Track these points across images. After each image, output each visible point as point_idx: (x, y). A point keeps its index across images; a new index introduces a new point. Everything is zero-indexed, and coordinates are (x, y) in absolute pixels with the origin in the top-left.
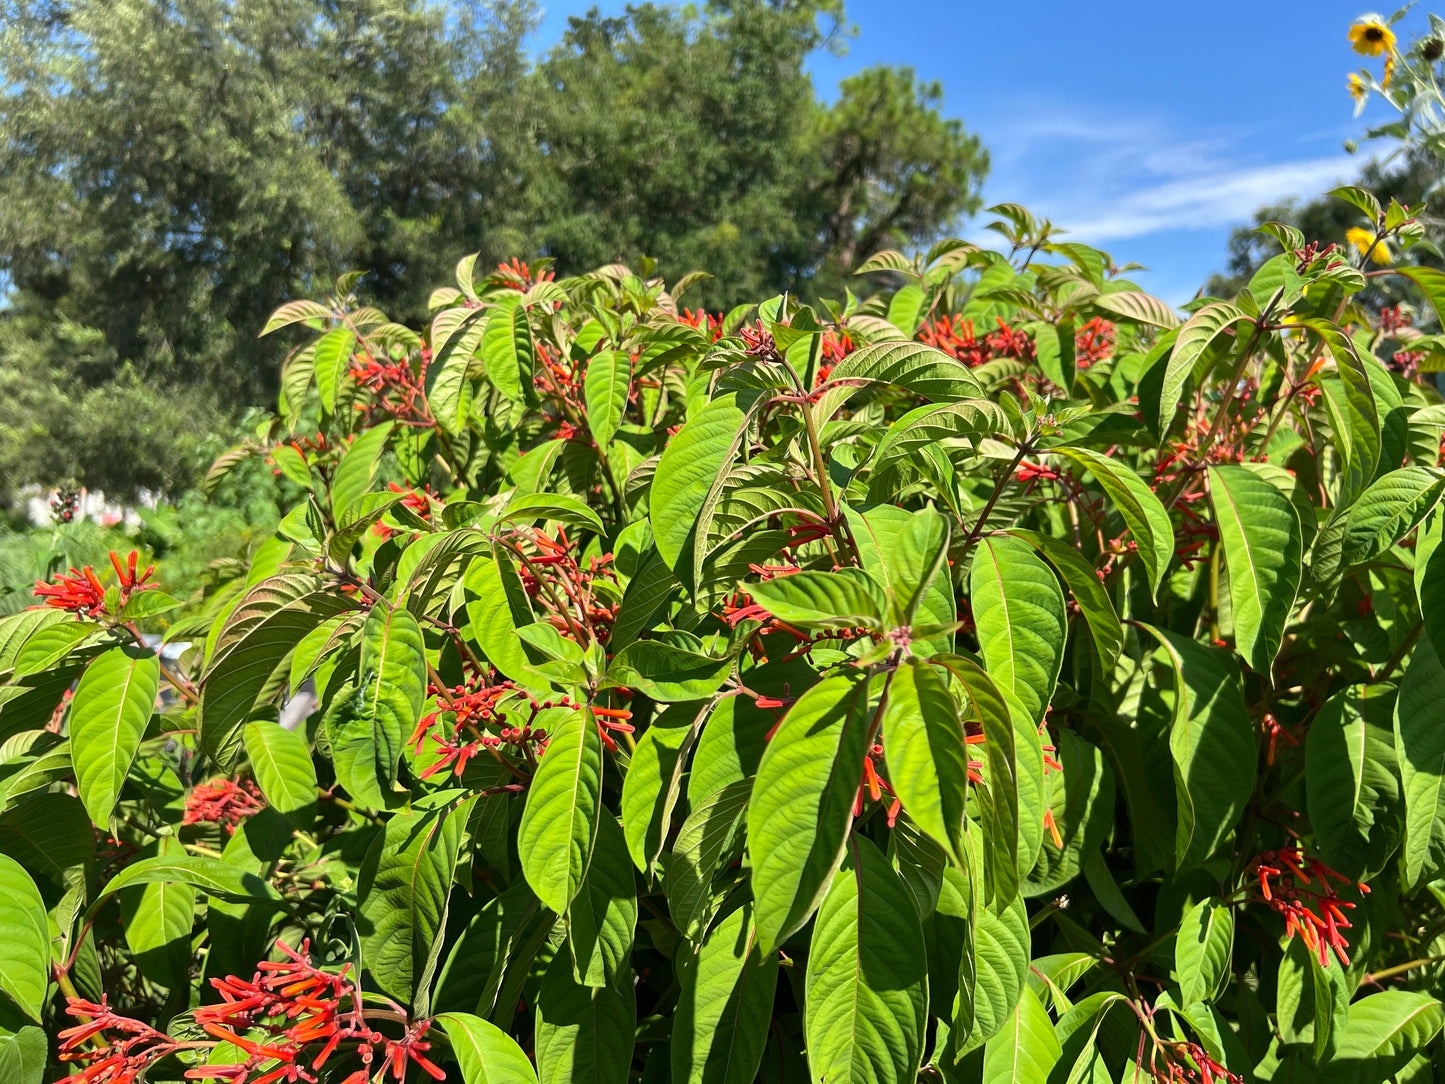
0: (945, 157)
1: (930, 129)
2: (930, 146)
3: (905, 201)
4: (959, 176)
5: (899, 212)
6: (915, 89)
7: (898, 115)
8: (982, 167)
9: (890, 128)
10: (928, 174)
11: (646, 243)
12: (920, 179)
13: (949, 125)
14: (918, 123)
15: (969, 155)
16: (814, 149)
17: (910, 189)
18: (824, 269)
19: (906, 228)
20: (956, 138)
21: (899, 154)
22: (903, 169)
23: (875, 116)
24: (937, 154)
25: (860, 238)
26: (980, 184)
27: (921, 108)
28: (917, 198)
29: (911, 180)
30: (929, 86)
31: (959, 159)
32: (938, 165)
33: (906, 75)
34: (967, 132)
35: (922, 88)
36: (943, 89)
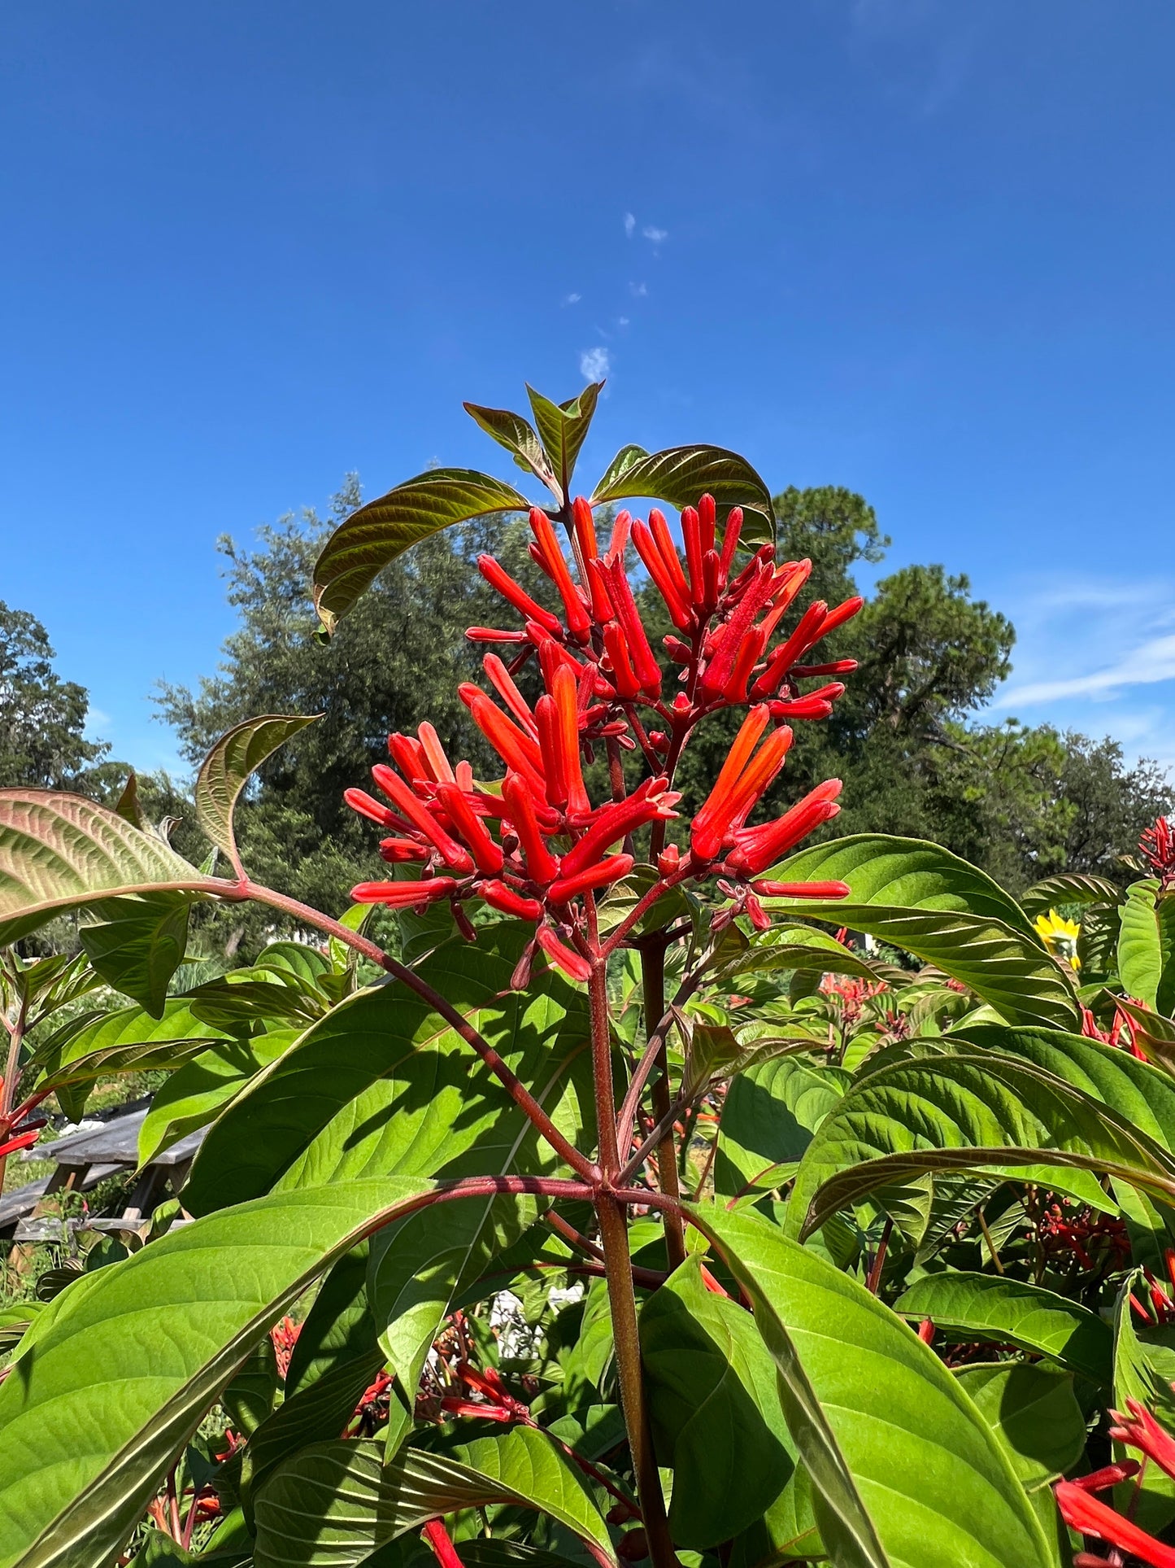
0: (975, 633)
1: (960, 614)
2: (963, 626)
3: (942, 671)
4: (987, 645)
5: (936, 681)
6: (945, 582)
7: (932, 601)
8: (1009, 637)
9: (925, 613)
10: (959, 648)
11: (723, 719)
12: (954, 652)
13: (975, 607)
14: (951, 608)
15: (996, 629)
16: (860, 633)
17: (946, 660)
18: (875, 731)
19: (944, 693)
20: (983, 617)
21: (934, 635)
22: (938, 646)
23: (910, 604)
24: (967, 632)
25: (905, 704)
26: (1008, 652)
27: (950, 596)
28: (952, 668)
29: (946, 654)
30: (958, 578)
31: (987, 634)
32: (969, 639)
33: (937, 570)
34: (993, 610)
35: (951, 580)
36: (971, 580)
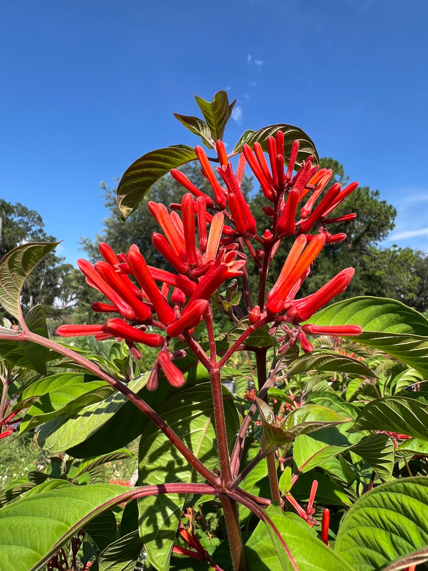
0: (381, 212)
1: (375, 205)
2: (375, 209)
3: (368, 227)
4: (387, 218)
5: (366, 231)
6: (370, 193)
7: (365, 201)
8: (394, 214)
9: (362, 206)
10: (375, 218)
11: (285, 246)
12: (373, 220)
13: (381, 202)
14: (372, 203)
15: (389, 211)
16: (337, 213)
17: (370, 223)
18: (342, 250)
19: (369, 235)
20: (384, 206)
21: (365, 213)
22: (367, 217)
23: (357, 202)
24: (378, 212)
25: (354, 240)
26: (394, 220)
27: (372, 198)
28: (372, 226)
29: (370, 221)
30: (375, 191)
31: (386, 213)
32: (379, 215)
33: (367, 189)
34: (388, 204)
35: (372, 192)
36: (380, 192)
